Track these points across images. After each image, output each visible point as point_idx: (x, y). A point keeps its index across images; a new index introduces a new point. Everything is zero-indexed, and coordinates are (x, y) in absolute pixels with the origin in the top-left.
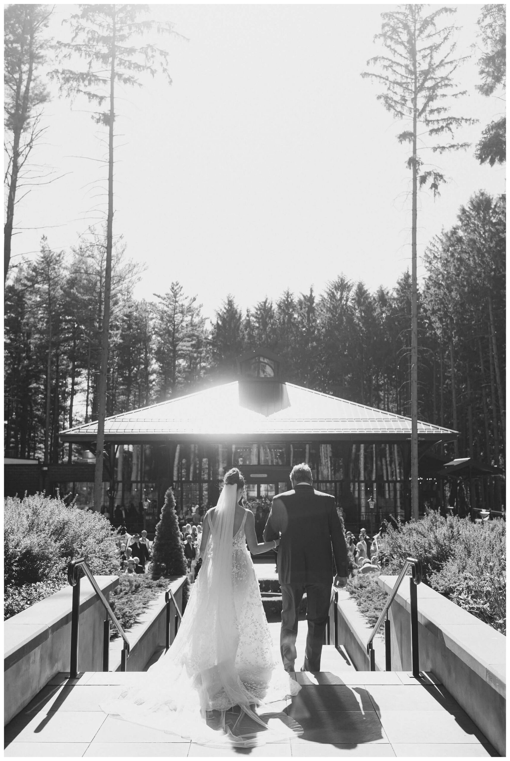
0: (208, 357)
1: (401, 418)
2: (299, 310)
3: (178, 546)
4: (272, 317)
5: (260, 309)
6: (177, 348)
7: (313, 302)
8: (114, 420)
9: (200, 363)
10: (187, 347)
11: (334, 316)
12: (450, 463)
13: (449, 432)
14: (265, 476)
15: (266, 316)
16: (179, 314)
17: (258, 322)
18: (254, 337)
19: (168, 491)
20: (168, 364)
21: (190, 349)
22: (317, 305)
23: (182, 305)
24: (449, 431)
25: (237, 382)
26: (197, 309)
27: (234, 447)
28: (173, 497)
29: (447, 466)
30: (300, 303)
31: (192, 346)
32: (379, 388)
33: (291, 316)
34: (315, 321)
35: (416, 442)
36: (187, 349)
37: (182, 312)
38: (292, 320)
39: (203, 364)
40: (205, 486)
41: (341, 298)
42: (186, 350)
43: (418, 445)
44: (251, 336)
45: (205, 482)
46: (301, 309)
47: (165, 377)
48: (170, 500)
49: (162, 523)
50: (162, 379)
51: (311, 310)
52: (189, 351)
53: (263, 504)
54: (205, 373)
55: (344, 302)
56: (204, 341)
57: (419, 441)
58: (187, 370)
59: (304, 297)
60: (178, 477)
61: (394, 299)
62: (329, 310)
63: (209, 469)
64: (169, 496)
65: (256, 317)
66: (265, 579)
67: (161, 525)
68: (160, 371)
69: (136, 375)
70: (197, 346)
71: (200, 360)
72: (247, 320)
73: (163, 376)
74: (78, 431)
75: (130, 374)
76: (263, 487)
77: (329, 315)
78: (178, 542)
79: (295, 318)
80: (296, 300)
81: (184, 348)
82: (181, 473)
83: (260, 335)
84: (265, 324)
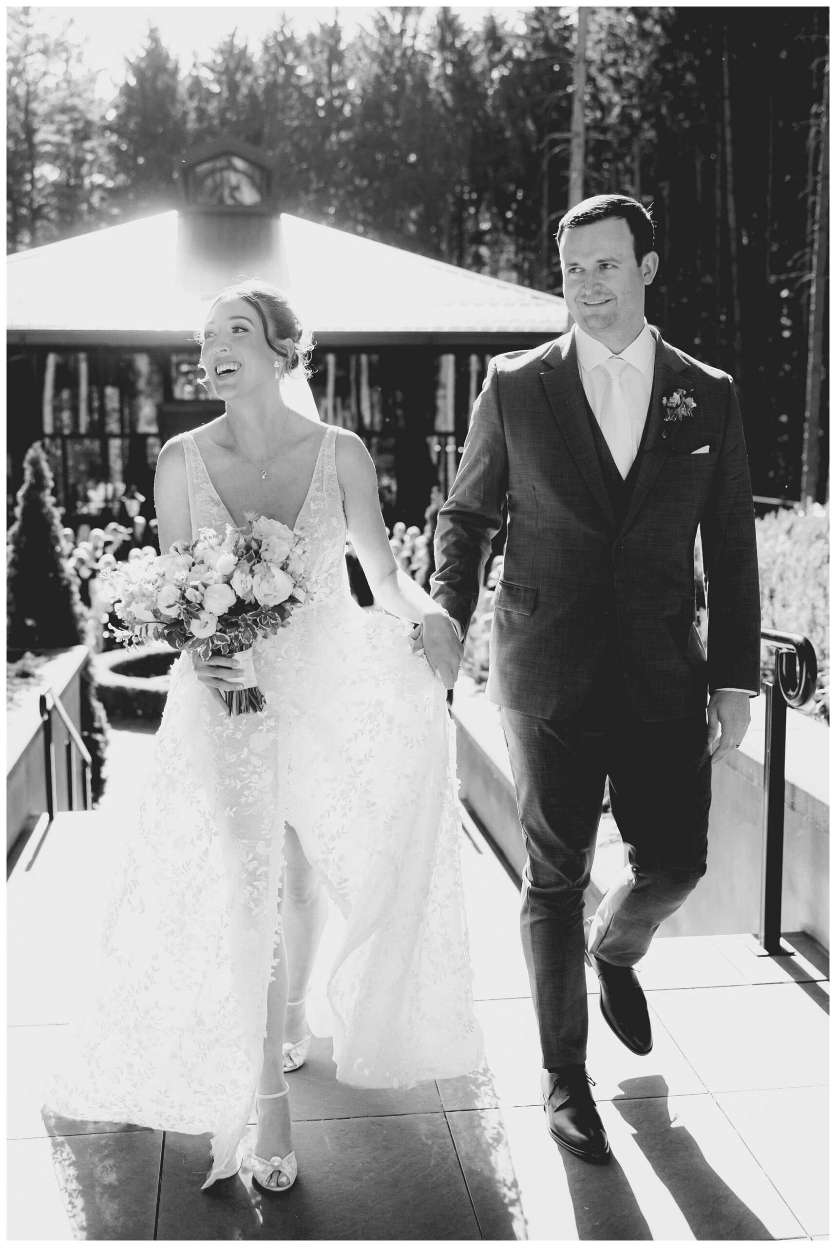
2: (309, 56)
4: (248, 70)
5: (222, 52)
6: (36, 139)
7: (338, 40)
9: (91, 175)
11: (387, 73)
15: (237, 68)
16: (40, 57)
17: (219, 82)
18: (211, 118)
19: (31, 453)
20: (18, 176)
21: (68, 141)
22: (352, 46)
23: (44, 36)
25: (177, 211)
26: (78, 46)
28: (45, 466)
30: (312, 40)
31: (72, 133)
32: (478, 238)
33: (290, 70)
34: (343, 83)
37: (45, 52)
38: (294, 80)
39: (98, 178)
40: (115, 446)
41: (403, 32)
42: (58, 144)
44: (201, 113)
45: (115, 436)
46: (313, 54)
48: (38, 474)
51: (336, 56)
52: (64, 145)
54: (103, 199)
55: (407, 41)
56: (100, 123)
58: (61, 190)
59: (322, 27)
60: (55, 427)
61: (518, 37)
62: (374, 56)
63: (121, 411)
64: (35, 463)
65: (213, 70)
70: (82, 135)
71: (92, 168)
72: (194, 77)
77: (376, 69)
79: (299, 77)
80: (301, 37)
81: (53, 138)
82: (61, 420)
83: (222, 112)
84: (233, 87)
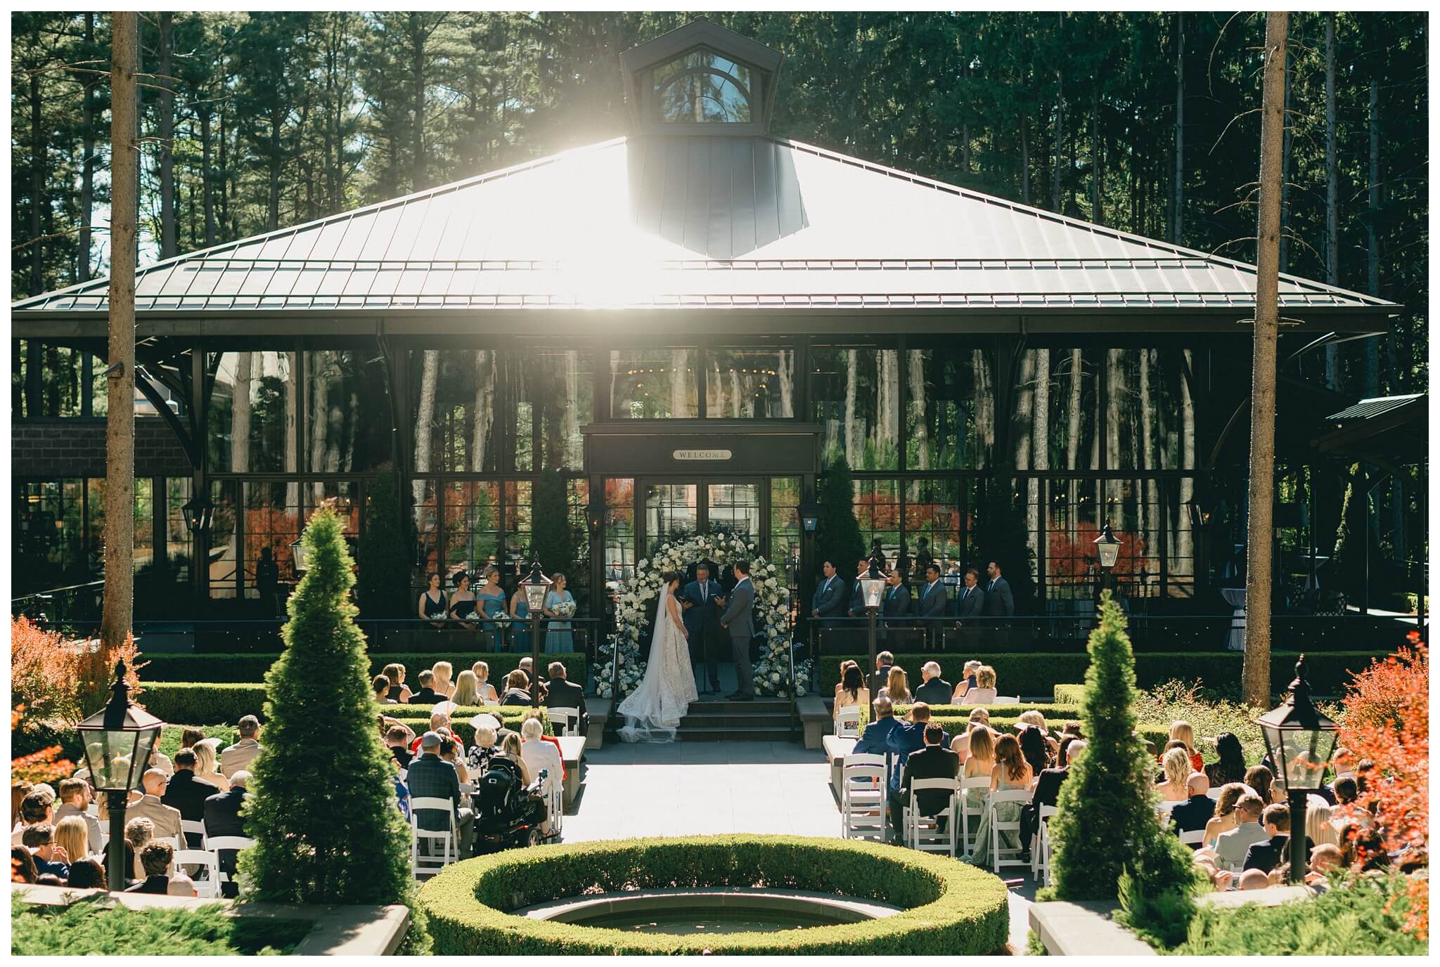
0: (528, 77)
1: (1192, 257)
3: (366, 767)
6: (428, 46)
8: (198, 264)
9: (504, 97)
10: (458, 41)
12: (1350, 412)
13: (1362, 304)
14: (726, 455)
20: (400, 98)
21: (470, 49)
24: (1358, 300)
25: (624, 139)
27: (615, 359)
29: (1342, 421)
31: (474, 39)
35: (1272, 331)
36: (460, 48)
39: (514, 104)
40: (524, 490)
42: (456, 55)
43: (1279, 340)
45: (524, 476)
47: (391, 145)
49: (292, 663)
50: (383, 151)
52: (465, 56)
53: (719, 553)
57: (1280, 330)
58: (461, 117)
60: (432, 460)
63: (534, 437)
66: (741, 841)
67: (289, 672)
68: (376, 124)
69: (295, 136)
71: (505, 90)
73: (386, 141)
74: (70, 300)
75: (276, 132)
76: (717, 491)
78: (368, 750)
81: (449, 46)
